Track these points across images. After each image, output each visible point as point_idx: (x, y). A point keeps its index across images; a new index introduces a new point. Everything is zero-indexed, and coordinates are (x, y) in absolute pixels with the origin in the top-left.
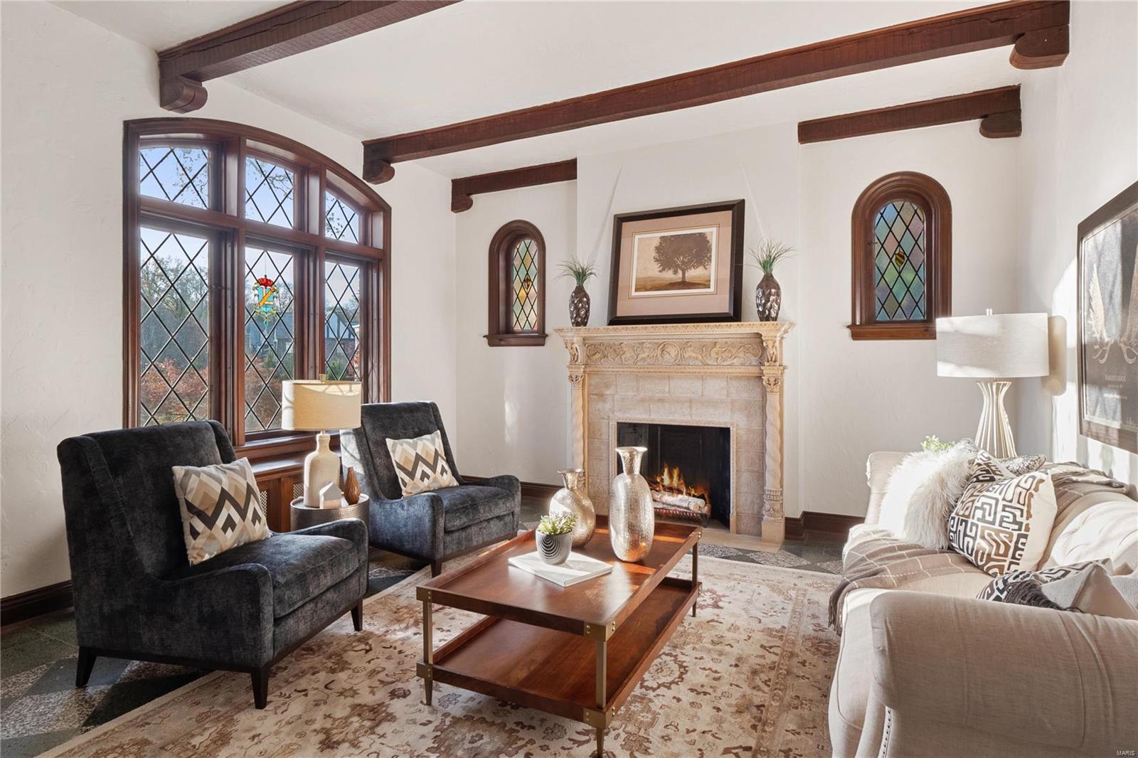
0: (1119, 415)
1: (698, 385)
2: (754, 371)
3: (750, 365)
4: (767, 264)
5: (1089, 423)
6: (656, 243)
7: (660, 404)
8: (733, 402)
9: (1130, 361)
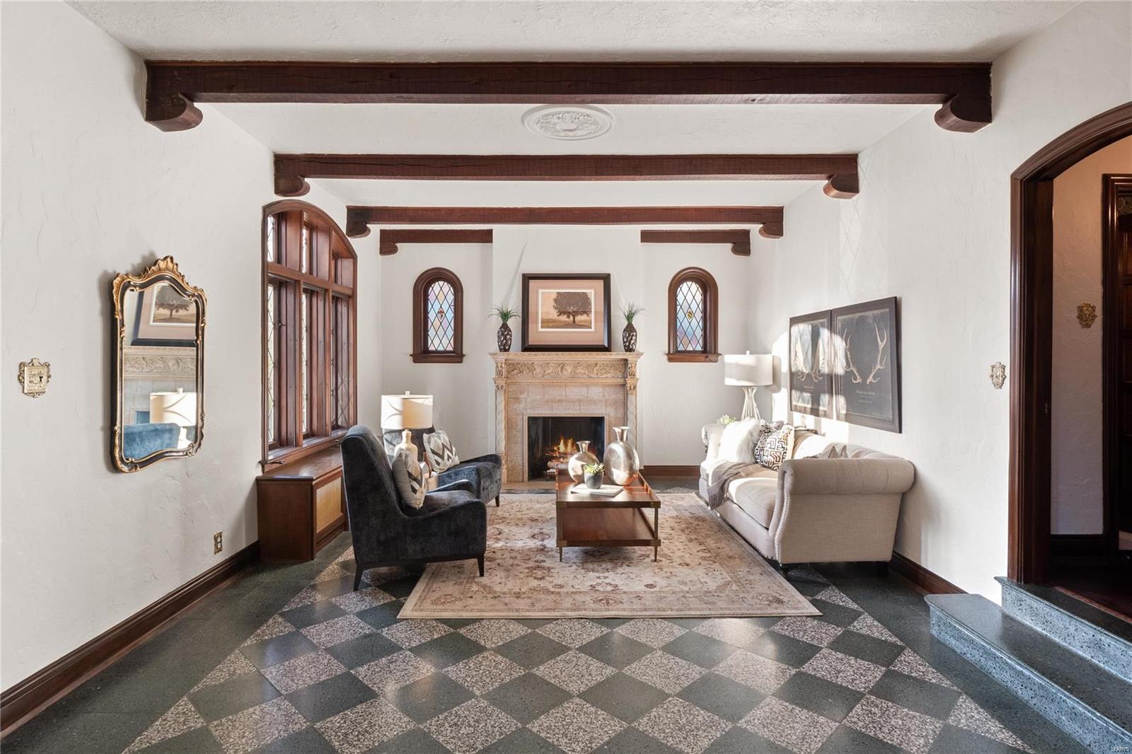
0: (810, 402)
1: (584, 391)
2: (621, 381)
3: (618, 378)
4: (630, 317)
5: (796, 406)
6: (555, 296)
7: (559, 404)
8: (606, 400)
9: (816, 381)
